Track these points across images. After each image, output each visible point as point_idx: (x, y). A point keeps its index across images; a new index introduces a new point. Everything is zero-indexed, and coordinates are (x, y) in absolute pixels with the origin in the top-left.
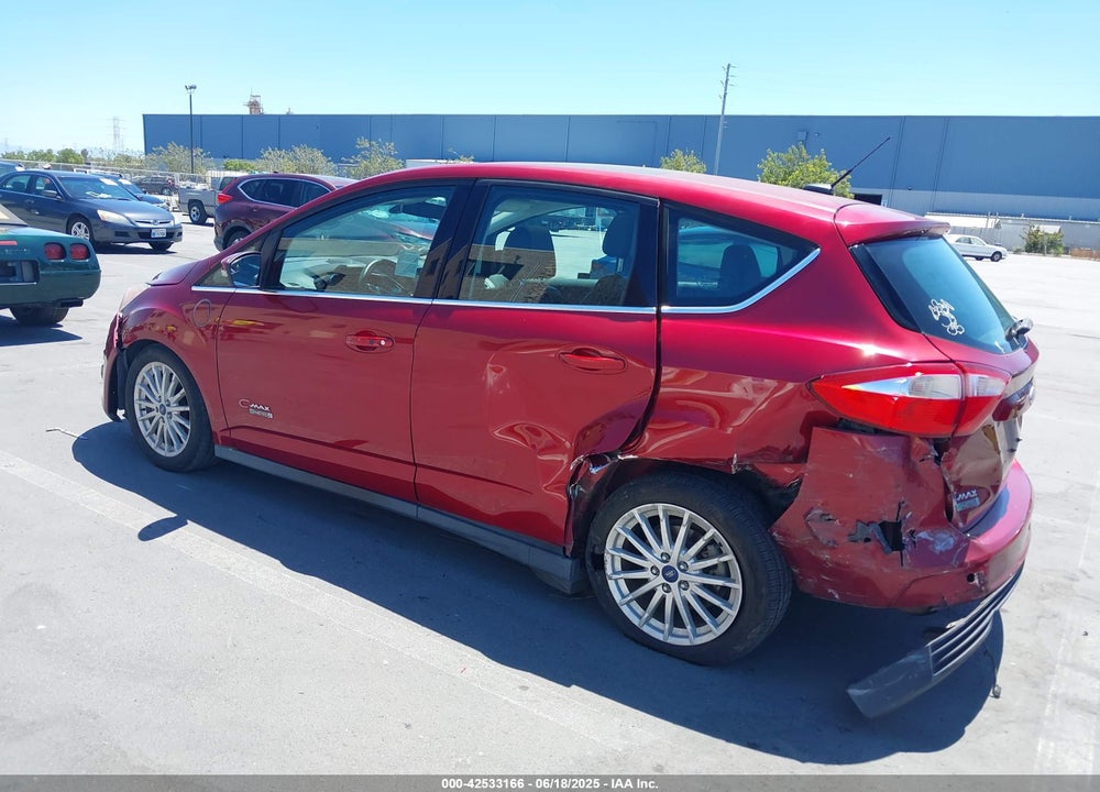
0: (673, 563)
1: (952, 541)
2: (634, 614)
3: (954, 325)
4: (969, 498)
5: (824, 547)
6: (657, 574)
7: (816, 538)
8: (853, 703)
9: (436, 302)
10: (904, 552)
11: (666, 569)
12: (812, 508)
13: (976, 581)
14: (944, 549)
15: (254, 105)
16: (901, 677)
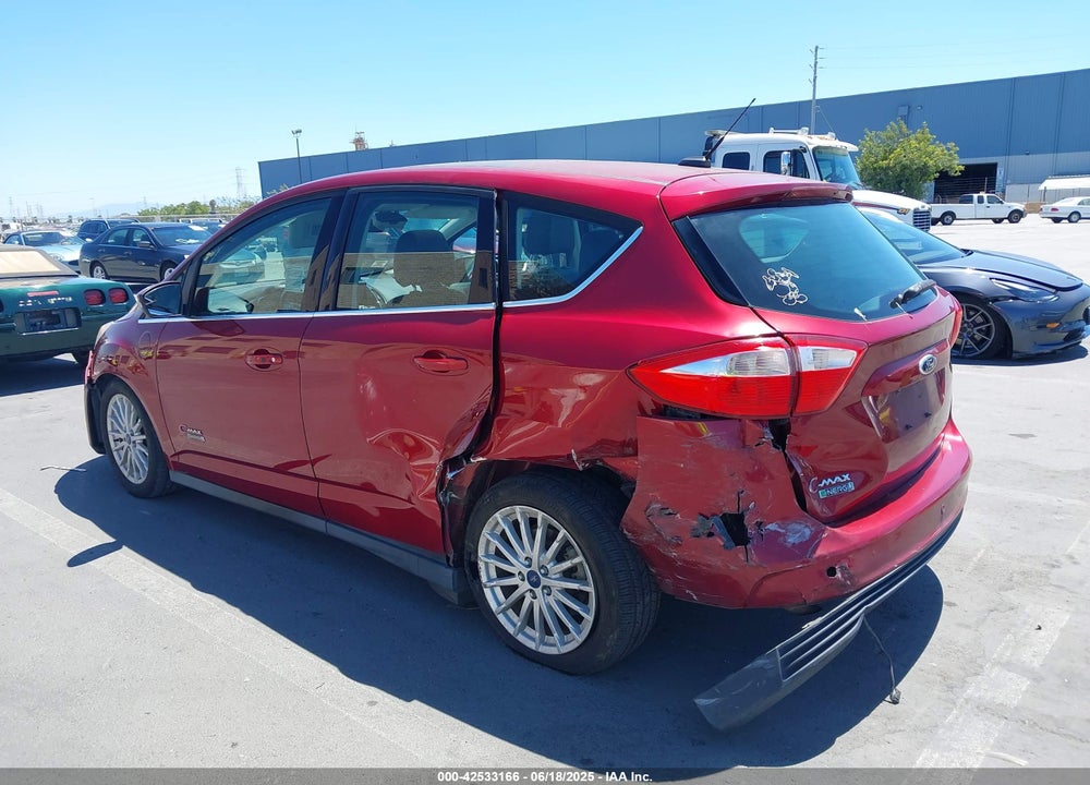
0: (535, 567)
1: (807, 532)
2: (509, 623)
3: (793, 295)
4: (838, 483)
5: (669, 544)
6: (523, 580)
7: (660, 535)
8: (701, 713)
9: (317, 315)
10: (749, 546)
11: (531, 574)
12: (651, 502)
13: (839, 575)
14: (797, 542)
15: (359, 141)
16: (749, 684)
